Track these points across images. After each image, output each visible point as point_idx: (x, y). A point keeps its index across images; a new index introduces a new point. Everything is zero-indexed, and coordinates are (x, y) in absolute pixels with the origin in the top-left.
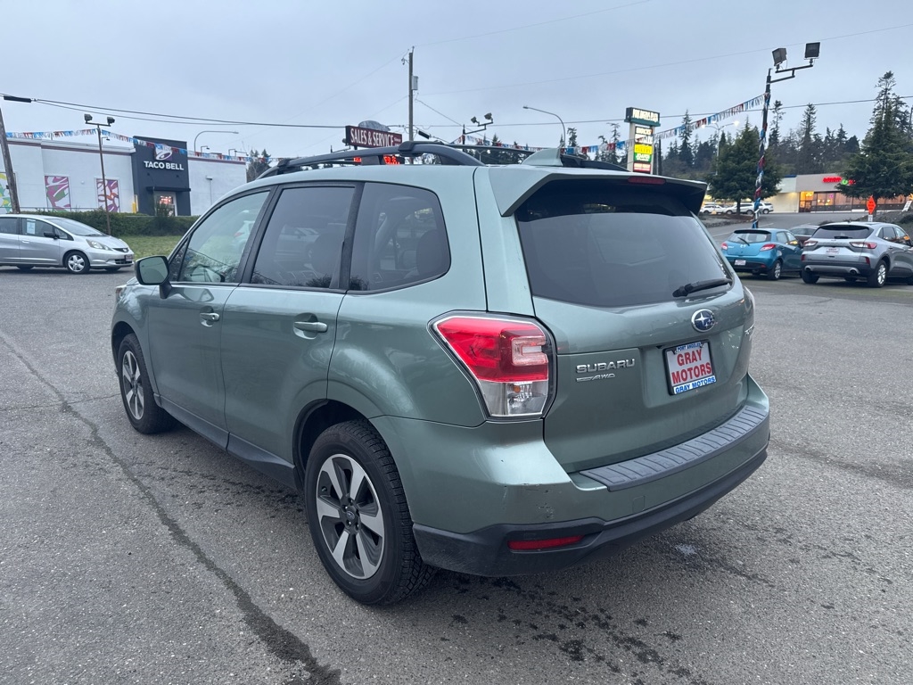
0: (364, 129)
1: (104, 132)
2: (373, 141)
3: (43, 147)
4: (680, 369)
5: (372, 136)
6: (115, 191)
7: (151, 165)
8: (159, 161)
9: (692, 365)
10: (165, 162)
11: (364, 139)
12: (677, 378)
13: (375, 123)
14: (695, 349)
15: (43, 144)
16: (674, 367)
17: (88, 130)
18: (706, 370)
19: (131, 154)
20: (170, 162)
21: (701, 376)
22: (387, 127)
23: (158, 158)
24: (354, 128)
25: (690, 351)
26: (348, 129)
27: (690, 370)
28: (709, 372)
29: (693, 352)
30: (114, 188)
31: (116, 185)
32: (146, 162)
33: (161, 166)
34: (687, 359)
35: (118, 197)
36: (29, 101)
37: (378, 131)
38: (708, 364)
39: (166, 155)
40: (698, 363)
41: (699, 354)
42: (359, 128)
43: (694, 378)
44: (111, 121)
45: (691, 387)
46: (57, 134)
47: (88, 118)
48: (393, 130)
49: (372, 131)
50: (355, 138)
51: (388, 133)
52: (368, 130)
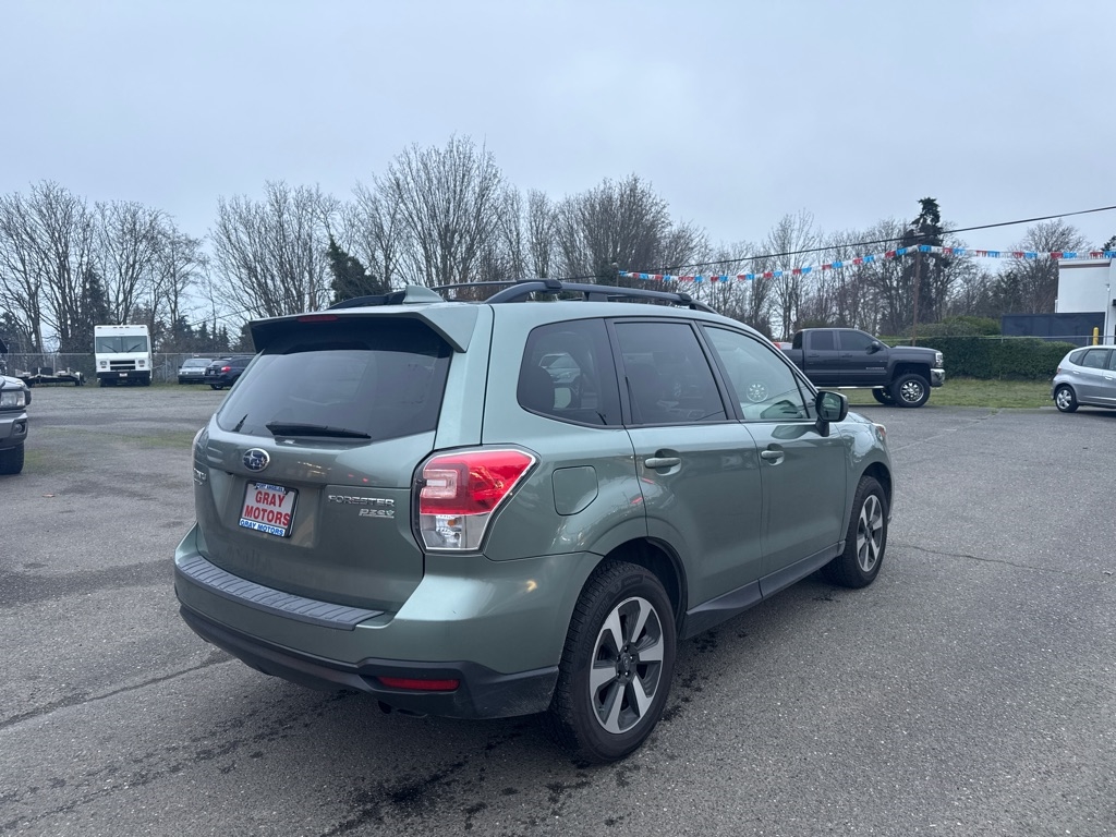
4: (256, 505)
9: (270, 508)
12: (249, 512)
14: (277, 494)
16: (251, 501)
18: (282, 519)
21: (273, 523)
25: (271, 493)
27: (264, 511)
28: (284, 524)
29: (274, 495)
34: (265, 499)
38: (287, 514)
40: (276, 509)
41: (281, 501)
43: (265, 520)
45: (256, 528)
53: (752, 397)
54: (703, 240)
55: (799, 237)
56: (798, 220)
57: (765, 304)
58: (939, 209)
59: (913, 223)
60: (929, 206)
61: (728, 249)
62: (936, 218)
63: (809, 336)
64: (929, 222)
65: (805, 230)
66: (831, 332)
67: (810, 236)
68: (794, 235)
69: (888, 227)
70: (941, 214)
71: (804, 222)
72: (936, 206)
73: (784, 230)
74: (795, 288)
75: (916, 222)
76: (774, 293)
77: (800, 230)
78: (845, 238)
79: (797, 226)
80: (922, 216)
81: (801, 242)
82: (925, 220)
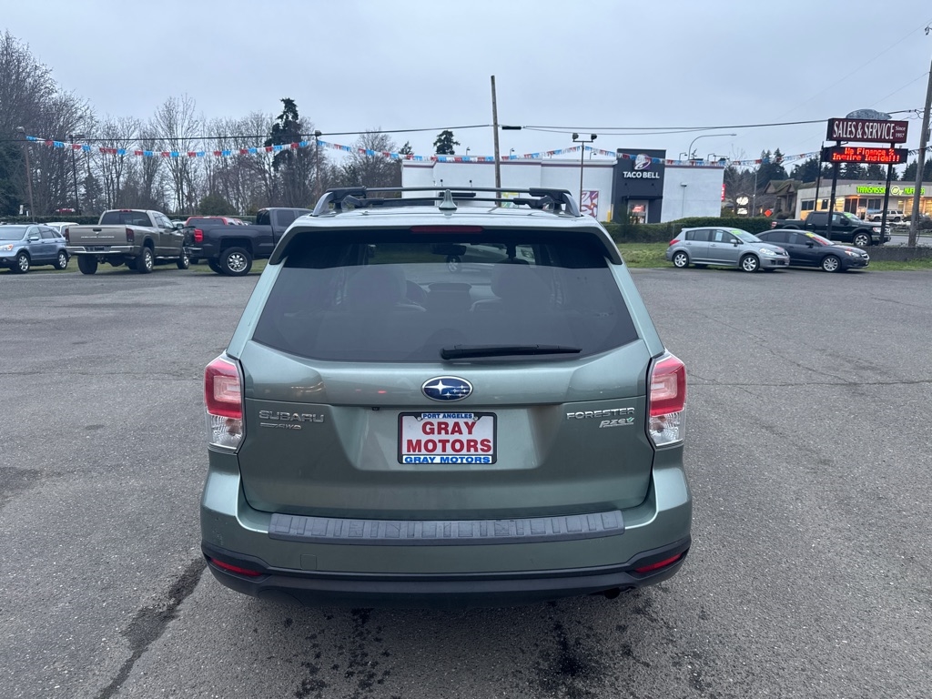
0: (852, 120)
1: (588, 148)
2: (864, 133)
3: (543, 165)
5: (863, 128)
6: (595, 201)
7: (630, 175)
8: (637, 171)
10: (642, 171)
11: (851, 132)
13: (871, 111)
15: (543, 162)
17: (575, 148)
19: (613, 166)
20: (647, 171)
22: (888, 115)
23: (636, 168)
24: (839, 120)
26: (831, 122)
30: (594, 198)
31: (597, 196)
32: (625, 173)
33: (639, 175)
35: (596, 206)
36: (519, 128)
37: (874, 121)
39: (644, 165)
42: (847, 120)
44: (594, 137)
46: (553, 153)
47: (575, 136)
48: (895, 118)
49: (864, 121)
50: (838, 132)
51: (886, 122)
52: (857, 121)
53: (233, 267)
54: (88, 112)
55: (183, 120)
56: (181, 104)
57: (157, 178)
58: (297, 109)
59: (279, 118)
60: (289, 105)
61: (115, 122)
62: (296, 116)
63: (275, 214)
64: (290, 118)
65: (189, 113)
66: (292, 211)
67: (194, 119)
68: (180, 116)
69: (258, 121)
70: (299, 113)
71: (187, 107)
72: (295, 106)
73: (169, 111)
74: (184, 165)
75: (281, 117)
76: (166, 168)
77: (185, 113)
78: (225, 124)
79: (181, 109)
80: (284, 112)
81: (186, 124)
82: (287, 117)
